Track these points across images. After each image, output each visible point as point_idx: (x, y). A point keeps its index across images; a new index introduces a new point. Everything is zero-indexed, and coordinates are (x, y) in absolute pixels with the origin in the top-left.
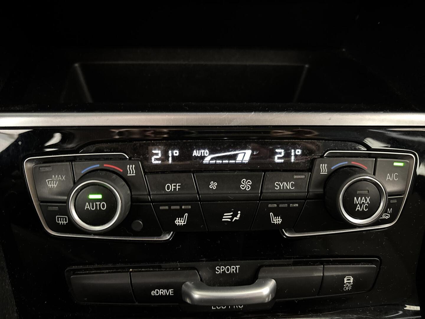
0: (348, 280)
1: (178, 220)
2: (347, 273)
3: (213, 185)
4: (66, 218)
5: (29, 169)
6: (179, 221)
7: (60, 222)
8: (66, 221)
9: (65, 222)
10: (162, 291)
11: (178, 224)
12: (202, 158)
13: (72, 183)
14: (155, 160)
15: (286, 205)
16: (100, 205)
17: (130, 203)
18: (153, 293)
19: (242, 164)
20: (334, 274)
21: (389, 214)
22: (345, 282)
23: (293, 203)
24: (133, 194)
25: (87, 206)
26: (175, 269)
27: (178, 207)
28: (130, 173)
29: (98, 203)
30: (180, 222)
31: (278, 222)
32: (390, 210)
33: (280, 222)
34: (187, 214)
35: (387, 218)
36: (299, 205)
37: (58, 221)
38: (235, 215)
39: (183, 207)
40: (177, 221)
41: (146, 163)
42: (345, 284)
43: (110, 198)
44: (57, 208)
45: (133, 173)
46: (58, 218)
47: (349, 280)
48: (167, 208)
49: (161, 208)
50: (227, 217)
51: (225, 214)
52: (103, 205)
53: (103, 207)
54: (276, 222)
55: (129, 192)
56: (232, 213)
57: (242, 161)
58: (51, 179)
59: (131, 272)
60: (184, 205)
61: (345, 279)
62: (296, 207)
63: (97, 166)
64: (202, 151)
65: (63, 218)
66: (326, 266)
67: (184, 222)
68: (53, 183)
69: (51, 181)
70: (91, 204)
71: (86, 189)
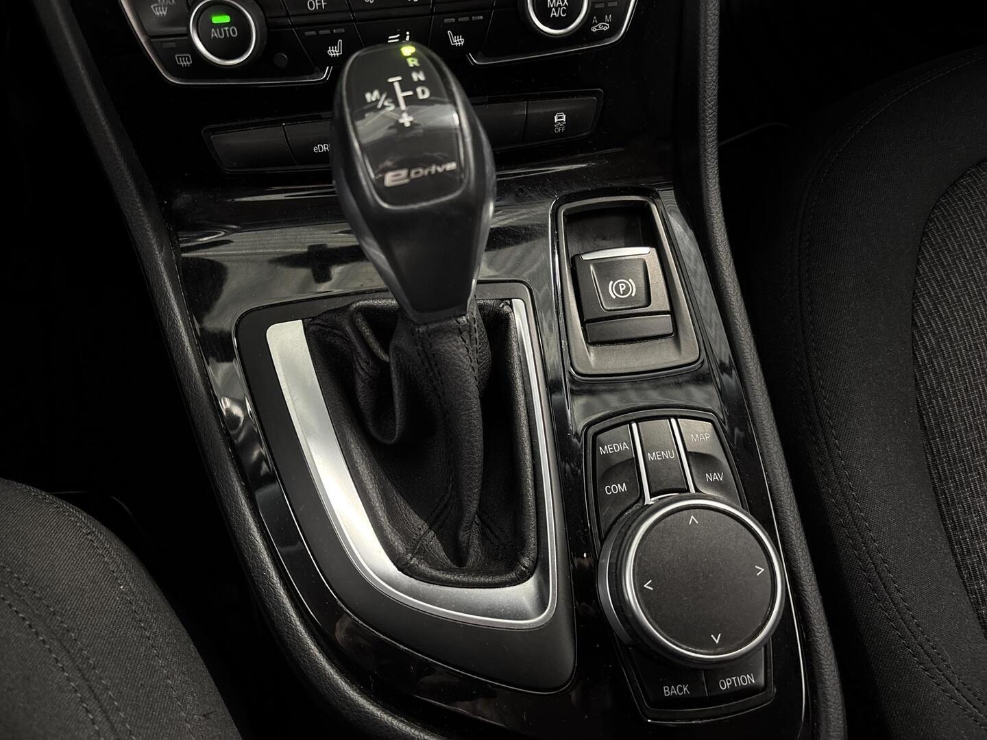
0: (559, 118)
1: (331, 49)
2: (558, 109)
4: (188, 57)
6: (333, 51)
7: (182, 63)
8: (189, 61)
9: (189, 63)
10: (326, 147)
11: (332, 55)
13: (185, 6)
15: (467, 19)
16: (229, 30)
17: (266, 28)
18: (316, 150)
20: (541, 111)
21: (607, 23)
22: (556, 121)
23: (476, 15)
24: (267, 15)
25: (214, 34)
27: (328, 32)
29: (226, 29)
30: (335, 51)
31: (459, 43)
32: (608, 17)
33: (462, 43)
34: (341, 40)
35: (605, 29)
36: (484, 17)
37: (179, 62)
38: (403, 36)
39: (334, 31)
40: (330, 51)
42: (556, 123)
43: (238, 19)
44: (174, 43)
46: (178, 57)
47: (561, 118)
48: (313, 33)
49: (307, 33)
50: (393, 41)
51: (390, 37)
52: (233, 30)
53: (234, 33)
54: (457, 44)
55: (262, 14)
56: (398, 35)
58: (157, 5)
59: (284, 127)
60: (335, 28)
61: (556, 117)
62: (480, 20)
65: (185, 57)
66: (530, 102)
67: (339, 52)
68: (161, 10)
69: (158, 7)
70: (218, 30)
71: (206, 11)
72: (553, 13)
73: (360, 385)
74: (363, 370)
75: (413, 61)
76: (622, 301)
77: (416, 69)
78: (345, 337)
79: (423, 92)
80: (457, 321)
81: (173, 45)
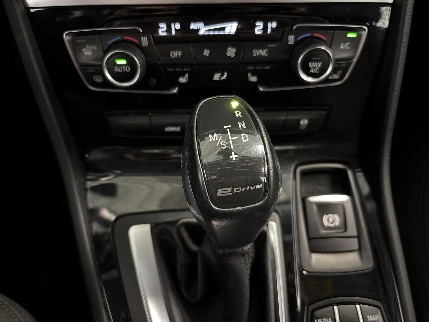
2: (303, 117)
3: (206, 53)
4: (101, 78)
5: (68, 41)
7: (97, 80)
9: (100, 81)
11: (181, 82)
12: (198, 30)
14: (162, 33)
15: (260, 68)
17: (146, 66)
18: (167, 129)
19: (229, 35)
21: (338, 75)
23: (265, 66)
24: (147, 60)
25: (117, 69)
26: (181, 114)
27: (181, 70)
28: (144, 44)
29: (124, 67)
30: (183, 80)
31: (254, 81)
32: (339, 72)
34: (188, 74)
35: (336, 78)
36: (270, 68)
38: (222, 75)
39: (184, 70)
40: (180, 79)
41: (155, 35)
42: (301, 125)
43: (131, 63)
45: (146, 44)
46: (96, 78)
47: (304, 122)
48: (173, 70)
49: (169, 70)
50: (217, 77)
51: (215, 75)
52: (128, 68)
53: (128, 70)
54: (252, 81)
56: (220, 74)
57: (230, 32)
59: (150, 116)
60: (185, 68)
61: (301, 122)
62: (268, 69)
63: (119, 38)
64: (198, 25)
65: (99, 78)
67: (186, 81)
68: (89, 52)
69: (87, 50)
70: (119, 68)
71: (113, 57)
72: (312, 71)
73: (179, 267)
74: (181, 258)
75: (238, 113)
76: (330, 228)
77: (240, 120)
78: (172, 237)
79: (245, 138)
80: (242, 249)
81: (93, 71)
